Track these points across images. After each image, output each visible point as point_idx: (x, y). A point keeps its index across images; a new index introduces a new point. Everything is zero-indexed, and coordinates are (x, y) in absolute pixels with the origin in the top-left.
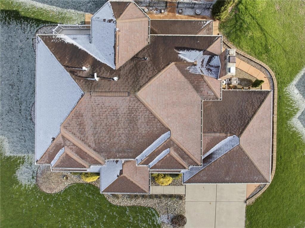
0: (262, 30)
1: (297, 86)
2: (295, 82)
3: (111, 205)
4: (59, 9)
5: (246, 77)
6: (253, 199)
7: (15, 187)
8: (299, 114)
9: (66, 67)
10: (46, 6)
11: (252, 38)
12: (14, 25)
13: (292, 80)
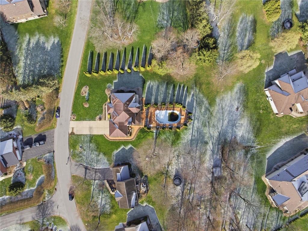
0: (143, 138)
1: (131, 147)
2: (132, 146)
3: (103, 104)
4: (146, 92)
5: (132, 134)
6: (105, 136)
7: (106, 83)
8: (124, 147)
9: (128, 100)
10: (147, 89)
11: (141, 135)
12: (142, 82)
13: (132, 145)
